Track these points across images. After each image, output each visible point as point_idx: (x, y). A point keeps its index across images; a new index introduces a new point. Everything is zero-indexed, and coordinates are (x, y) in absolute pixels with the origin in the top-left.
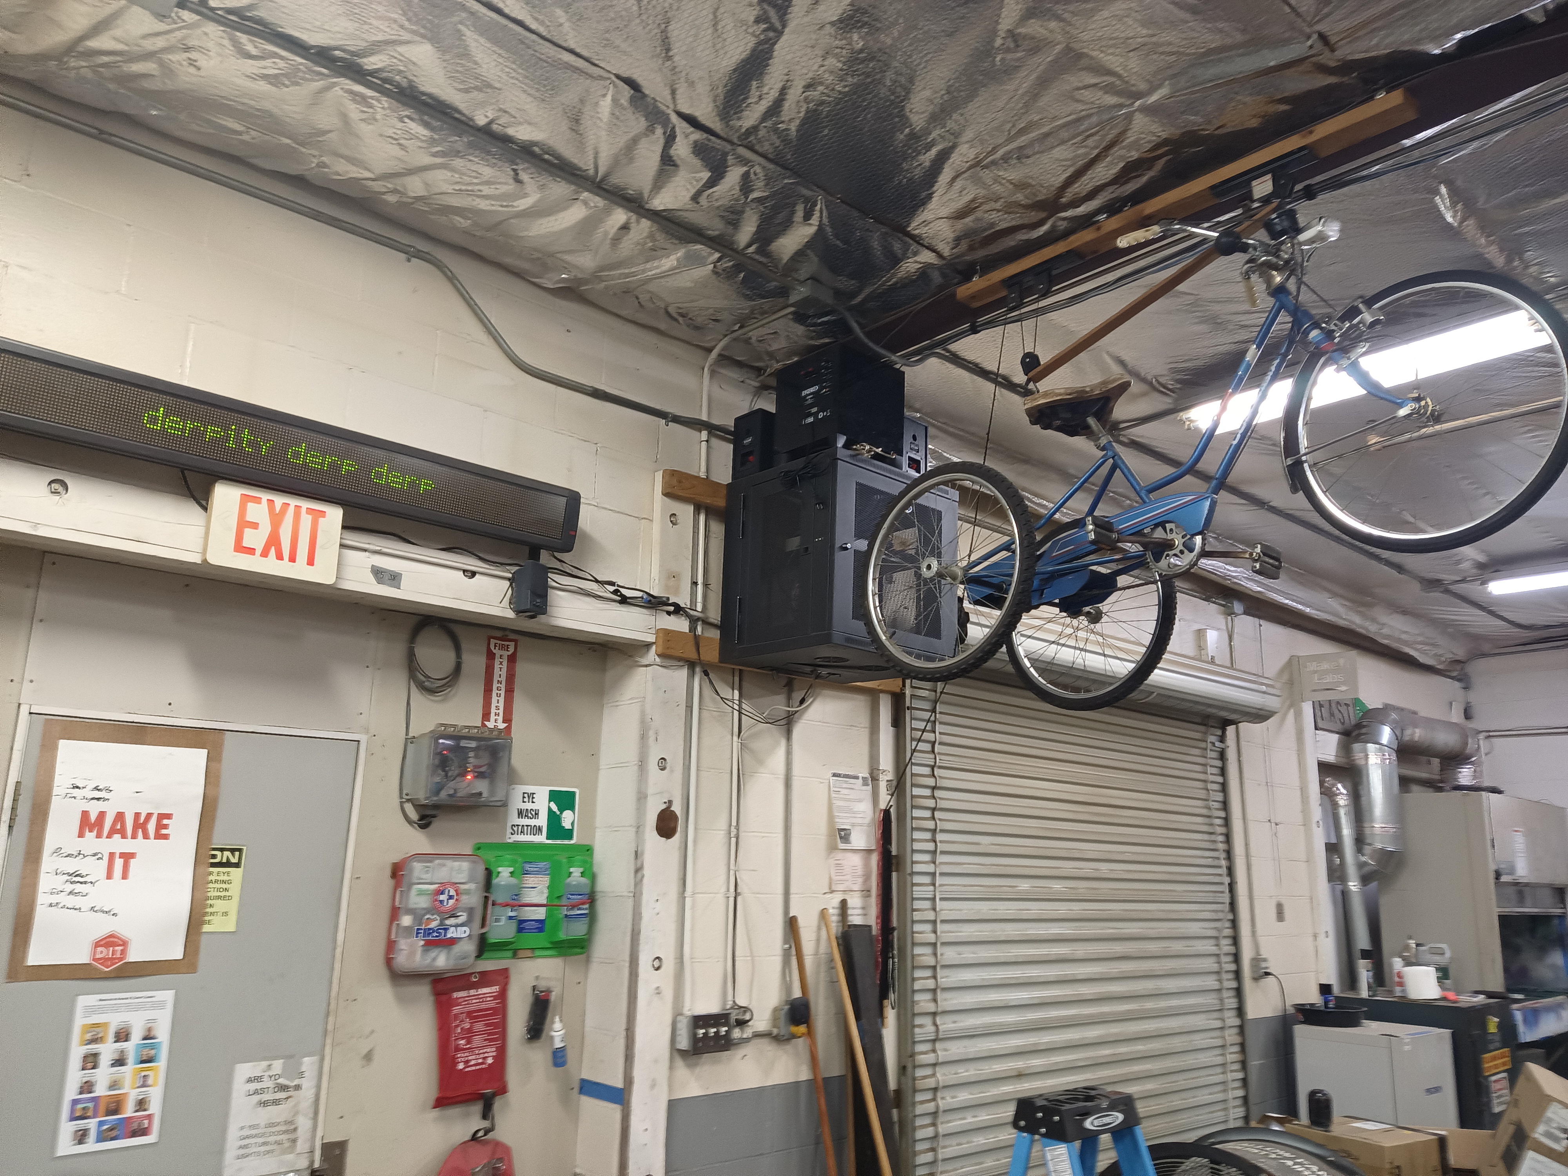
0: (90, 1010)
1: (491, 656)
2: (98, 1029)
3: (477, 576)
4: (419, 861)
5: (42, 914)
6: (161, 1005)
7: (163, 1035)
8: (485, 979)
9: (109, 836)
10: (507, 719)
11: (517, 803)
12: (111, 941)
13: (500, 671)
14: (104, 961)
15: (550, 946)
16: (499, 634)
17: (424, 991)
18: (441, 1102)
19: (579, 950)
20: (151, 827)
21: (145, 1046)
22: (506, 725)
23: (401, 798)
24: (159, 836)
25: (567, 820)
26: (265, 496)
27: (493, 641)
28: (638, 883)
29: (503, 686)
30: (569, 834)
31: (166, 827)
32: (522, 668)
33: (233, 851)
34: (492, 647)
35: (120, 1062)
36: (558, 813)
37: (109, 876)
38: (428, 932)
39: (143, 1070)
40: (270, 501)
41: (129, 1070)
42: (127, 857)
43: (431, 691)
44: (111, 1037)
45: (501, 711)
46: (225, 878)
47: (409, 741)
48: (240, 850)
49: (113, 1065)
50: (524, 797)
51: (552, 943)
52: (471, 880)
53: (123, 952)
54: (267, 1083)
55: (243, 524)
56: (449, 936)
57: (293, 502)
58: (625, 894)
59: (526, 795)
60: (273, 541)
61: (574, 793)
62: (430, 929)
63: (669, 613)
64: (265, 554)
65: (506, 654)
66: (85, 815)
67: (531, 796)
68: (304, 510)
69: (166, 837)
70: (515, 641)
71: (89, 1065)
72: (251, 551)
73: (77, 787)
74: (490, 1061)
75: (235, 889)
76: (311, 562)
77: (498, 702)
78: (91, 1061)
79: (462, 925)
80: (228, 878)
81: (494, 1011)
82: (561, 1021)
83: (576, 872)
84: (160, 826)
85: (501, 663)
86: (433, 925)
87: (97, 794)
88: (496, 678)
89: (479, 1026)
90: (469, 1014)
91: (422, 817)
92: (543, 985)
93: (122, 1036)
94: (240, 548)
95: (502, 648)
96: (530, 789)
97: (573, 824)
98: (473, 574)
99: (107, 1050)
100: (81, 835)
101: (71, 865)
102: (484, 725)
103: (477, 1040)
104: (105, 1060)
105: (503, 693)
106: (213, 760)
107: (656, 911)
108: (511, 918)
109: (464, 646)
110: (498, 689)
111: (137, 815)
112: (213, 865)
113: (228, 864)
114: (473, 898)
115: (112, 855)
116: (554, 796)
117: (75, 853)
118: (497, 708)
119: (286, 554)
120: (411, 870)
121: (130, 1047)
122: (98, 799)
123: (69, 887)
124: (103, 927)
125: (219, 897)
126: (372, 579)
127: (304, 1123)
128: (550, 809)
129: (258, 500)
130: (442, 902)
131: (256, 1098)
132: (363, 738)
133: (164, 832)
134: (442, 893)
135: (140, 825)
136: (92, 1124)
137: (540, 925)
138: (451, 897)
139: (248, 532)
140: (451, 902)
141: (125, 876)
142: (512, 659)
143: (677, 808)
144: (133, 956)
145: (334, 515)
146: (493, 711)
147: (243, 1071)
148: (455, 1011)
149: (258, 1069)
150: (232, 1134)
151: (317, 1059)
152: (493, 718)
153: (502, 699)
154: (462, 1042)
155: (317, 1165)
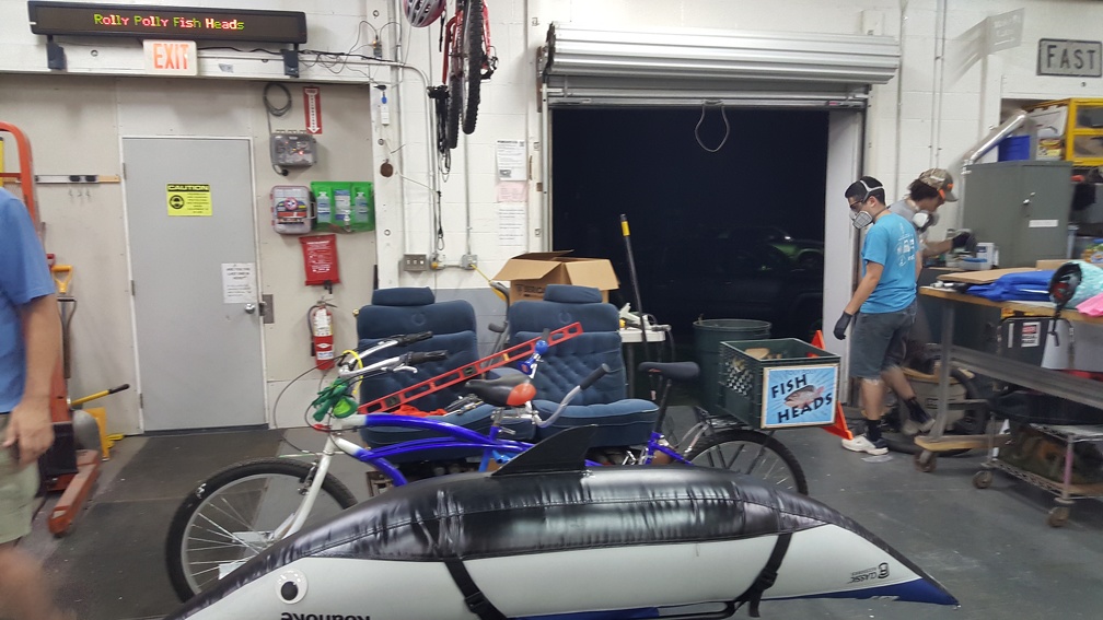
1: (306, 97)
3: (269, 61)
4: (281, 189)
8: (323, 238)
13: (312, 103)
16: (308, 85)
17: (295, 241)
18: (308, 283)
19: (372, 230)
22: (319, 128)
23: (273, 163)
27: (306, 89)
29: (315, 110)
32: (323, 101)
33: (206, 186)
34: (308, 92)
40: (165, 44)
43: (279, 115)
45: (315, 122)
46: (205, 196)
47: (272, 137)
48: (209, 186)
51: (351, 224)
52: (303, 197)
54: (236, 271)
55: (157, 56)
57: (174, 43)
60: (169, 61)
64: (167, 67)
65: (314, 94)
68: (178, 46)
70: (320, 87)
72: (161, 67)
74: (328, 269)
75: (209, 200)
76: (186, 68)
77: (313, 118)
81: (328, 250)
83: (360, 194)
85: (312, 99)
88: (310, 107)
89: (321, 256)
90: (316, 251)
91: (283, 171)
94: (157, 67)
95: (313, 91)
98: (267, 60)
102: (307, 129)
103: (321, 262)
105: (316, 113)
109: (292, 93)
110: (313, 112)
112: (199, 191)
113: (205, 191)
114: (307, 203)
118: (313, 121)
119: (175, 64)
120: (275, 193)
125: (204, 203)
126: (219, 70)
127: (253, 287)
129: (160, 45)
131: (232, 276)
132: (250, 138)
134: (289, 201)
139: (159, 59)
142: (317, 97)
143: (393, 163)
145: (192, 45)
146: (311, 122)
147: (225, 266)
148: (309, 249)
149: (230, 265)
150: (225, 286)
151: (254, 265)
152: (311, 125)
153: (315, 116)
154: (313, 262)
155: (261, 302)
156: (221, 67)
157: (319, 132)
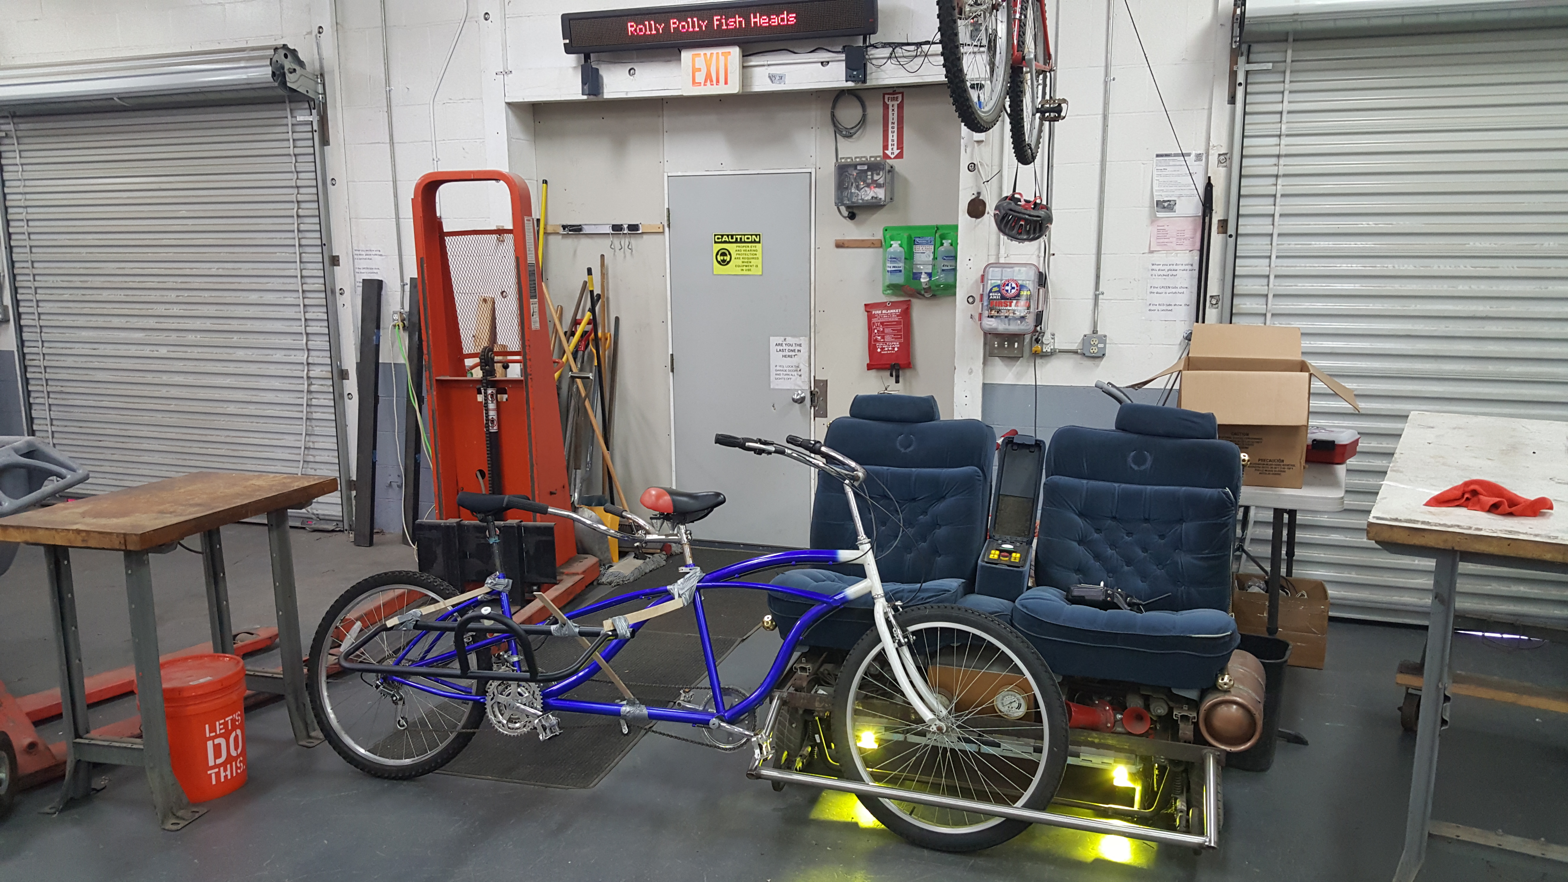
1: (886, 107)
8: (892, 305)
10: (900, 146)
13: (893, 116)
18: (870, 367)
19: (949, 296)
22: (899, 151)
23: (838, 203)
26: (702, 52)
27: (886, 97)
29: (896, 125)
32: (907, 112)
33: (756, 235)
34: (886, 100)
40: (705, 54)
43: (849, 136)
45: (895, 143)
48: (759, 234)
54: (784, 347)
55: (695, 70)
57: (715, 51)
60: (708, 76)
64: (705, 84)
65: (896, 103)
68: (720, 54)
70: (902, 93)
72: (700, 84)
74: (896, 349)
75: (759, 254)
76: (726, 83)
77: (893, 137)
80: (755, 248)
81: (898, 323)
85: (893, 110)
88: (890, 121)
89: (889, 330)
90: (882, 323)
91: (852, 215)
94: (695, 84)
95: (893, 99)
98: (826, 64)
102: (884, 153)
103: (888, 338)
105: (896, 130)
109: (867, 104)
110: (893, 128)
112: (748, 243)
113: (755, 242)
118: (893, 141)
119: (715, 82)
125: (752, 258)
126: (770, 82)
127: (804, 368)
129: (699, 55)
131: (781, 353)
132: (813, 171)
139: (697, 74)
142: (901, 107)
145: (735, 52)
146: (890, 142)
147: (774, 340)
148: (875, 321)
149: (780, 339)
150: (773, 368)
151: (807, 339)
152: (890, 147)
153: (895, 134)
154: (879, 338)
155: (812, 389)
156: (772, 77)
157: (900, 156)
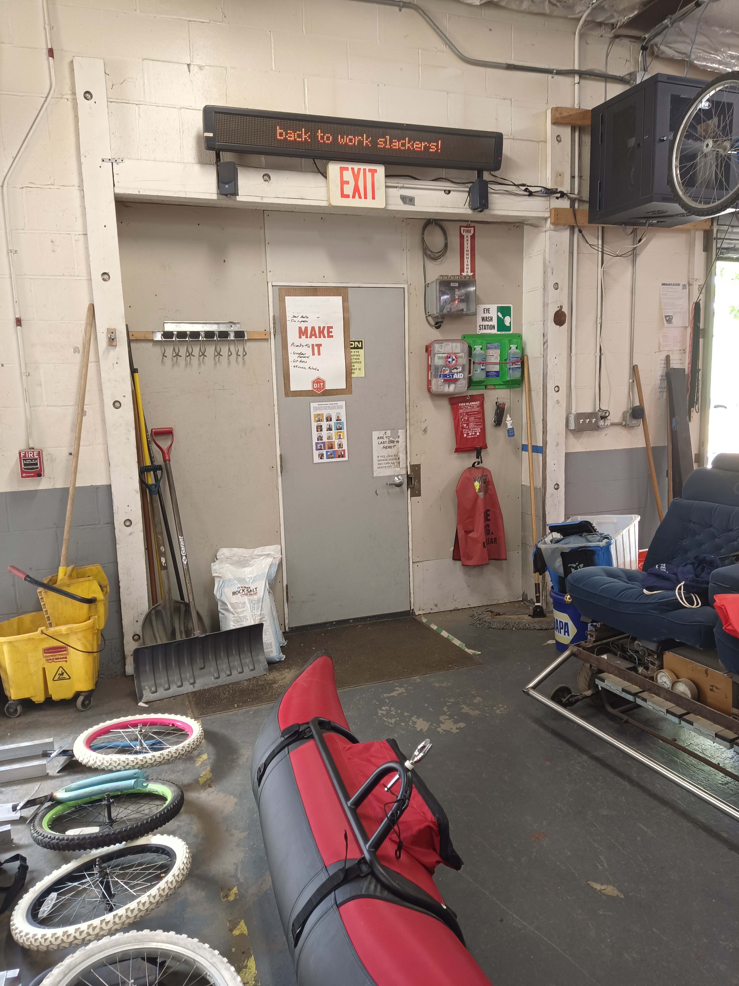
0: (316, 409)
1: (462, 237)
2: (320, 416)
3: (451, 193)
4: (437, 343)
5: (292, 370)
6: (341, 407)
7: (343, 419)
8: (473, 398)
9: (311, 337)
10: (473, 270)
11: (481, 314)
12: (318, 381)
13: (467, 246)
14: (317, 389)
15: (502, 383)
16: (465, 224)
17: (445, 403)
18: (457, 450)
19: (518, 386)
20: (326, 332)
21: (338, 423)
22: (472, 273)
23: (426, 314)
24: (329, 336)
25: (507, 321)
26: (350, 166)
27: (462, 229)
28: (545, 350)
29: (469, 253)
30: (509, 329)
31: (331, 332)
32: (478, 242)
33: (359, 342)
34: (462, 232)
35: (330, 429)
36: (502, 318)
37: (313, 354)
38: (445, 376)
39: (338, 432)
40: (353, 169)
41: (333, 432)
42: (319, 346)
43: (435, 259)
44: (325, 420)
45: (469, 267)
46: (357, 354)
47: (426, 286)
48: (362, 341)
49: (327, 430)
50: (484, 311)
51: (504, 382)
52: (462, 351)
53: (324, 385)
54: (385, 440)
55: (343, 183)
56: (454, 378)
57: (362, 166)
58: (539, 356)
59: (485, 310)
60: (356, 189)
61: (509, 307)
62: (445, 374)
63: (557, 198)
64: (354, 197)
65: (469, 235)
66: (300, 328)
67: (488, 310)
68: (367, 171)
69: (332, 337)
70: (474, 227)
71: (319, 430)
72: (348, 196)
73: (295, 317)
74: (478, 434)
75: (362, 359)
76: (373, 198)
77: (467, 262)
78: (320, 428)
79: (460, 372)
80: (358, 354)
81: (479, 412)
82: (510, 417)
83: (513, 347)
84: (329, 332)
85: (467, 240)
86: (447, 372)
87: (303, 319)
88: (465, 249)
89: (472, 419)
90: (467, 413)
91: (436, 323)
92: (500, 401)
93: (329, 419)
94: (343, 196)
95: (467, 231)
96: (487, 306)
97: (510, 323)
98: (449, 192)
99: (325, 424)
100: (300, 337)
101: (299, 350)
102: (461, 274)
103: (471, 425)
104: (324, 428)
105: (469, 256)
106: (345, 301)
107: (555, 363)
108: (482, 369)
109: (448, 233)
110: (467, 255)
111: (319, 328)
112: (352, 348)
113: (357, 348)
114: (463, 360)
115: (313, 345)
116: (500, 309)
117: (300, 345)
118: (467, 265)
119: (363, 195)
120: (434, 348)
121: (332, 423)
122: (304, 321)
123: (299, 359)
124: (315, 375)
125: (356, 362)
126: (401, 202)
127: (402, 456)
128: (498, 316)
129: (347, 169)
130: (449, 362)
131: (382, 445)
132: (406, 286)
133: (331, 334)
134: (450, 358)
135: (321, 332)
136: (324, 452)
137: (497, 374)
138: (453, 360)
139: (345, 186)
140: (454, 362)
141: (319, 354)
142: (473, 237)
143: (565, 310)
144: (328, 387)
145: (381, 170)
146: (465, 267)
147: (375, 434)
148: (461, 411)
149: (381, 434)
150: (375, 459)
151: (404, 431)
152: (465, 270)
153: (469, 260)
154: (465, 425)
155: (409, 473)
156: (404, 199)
